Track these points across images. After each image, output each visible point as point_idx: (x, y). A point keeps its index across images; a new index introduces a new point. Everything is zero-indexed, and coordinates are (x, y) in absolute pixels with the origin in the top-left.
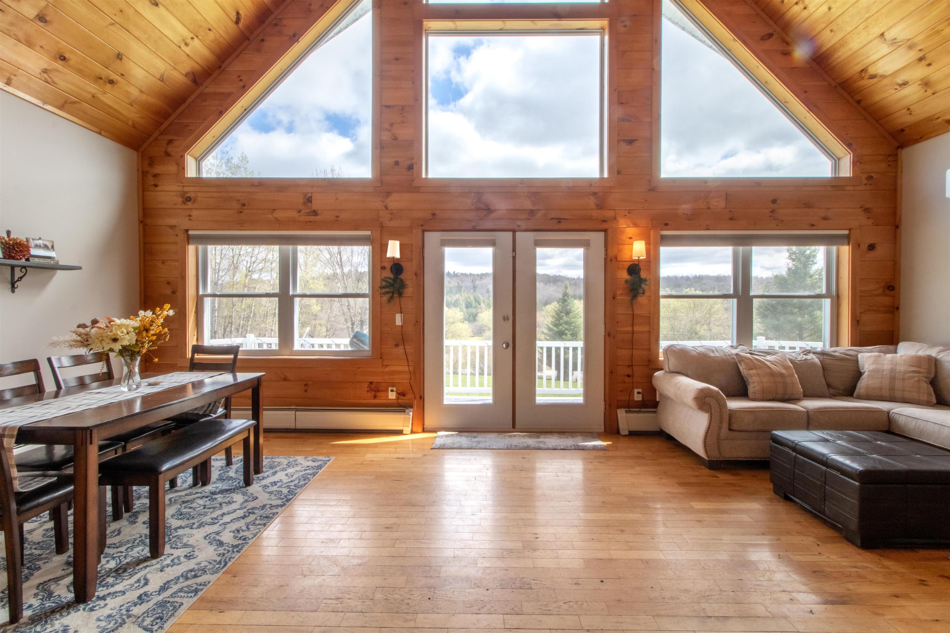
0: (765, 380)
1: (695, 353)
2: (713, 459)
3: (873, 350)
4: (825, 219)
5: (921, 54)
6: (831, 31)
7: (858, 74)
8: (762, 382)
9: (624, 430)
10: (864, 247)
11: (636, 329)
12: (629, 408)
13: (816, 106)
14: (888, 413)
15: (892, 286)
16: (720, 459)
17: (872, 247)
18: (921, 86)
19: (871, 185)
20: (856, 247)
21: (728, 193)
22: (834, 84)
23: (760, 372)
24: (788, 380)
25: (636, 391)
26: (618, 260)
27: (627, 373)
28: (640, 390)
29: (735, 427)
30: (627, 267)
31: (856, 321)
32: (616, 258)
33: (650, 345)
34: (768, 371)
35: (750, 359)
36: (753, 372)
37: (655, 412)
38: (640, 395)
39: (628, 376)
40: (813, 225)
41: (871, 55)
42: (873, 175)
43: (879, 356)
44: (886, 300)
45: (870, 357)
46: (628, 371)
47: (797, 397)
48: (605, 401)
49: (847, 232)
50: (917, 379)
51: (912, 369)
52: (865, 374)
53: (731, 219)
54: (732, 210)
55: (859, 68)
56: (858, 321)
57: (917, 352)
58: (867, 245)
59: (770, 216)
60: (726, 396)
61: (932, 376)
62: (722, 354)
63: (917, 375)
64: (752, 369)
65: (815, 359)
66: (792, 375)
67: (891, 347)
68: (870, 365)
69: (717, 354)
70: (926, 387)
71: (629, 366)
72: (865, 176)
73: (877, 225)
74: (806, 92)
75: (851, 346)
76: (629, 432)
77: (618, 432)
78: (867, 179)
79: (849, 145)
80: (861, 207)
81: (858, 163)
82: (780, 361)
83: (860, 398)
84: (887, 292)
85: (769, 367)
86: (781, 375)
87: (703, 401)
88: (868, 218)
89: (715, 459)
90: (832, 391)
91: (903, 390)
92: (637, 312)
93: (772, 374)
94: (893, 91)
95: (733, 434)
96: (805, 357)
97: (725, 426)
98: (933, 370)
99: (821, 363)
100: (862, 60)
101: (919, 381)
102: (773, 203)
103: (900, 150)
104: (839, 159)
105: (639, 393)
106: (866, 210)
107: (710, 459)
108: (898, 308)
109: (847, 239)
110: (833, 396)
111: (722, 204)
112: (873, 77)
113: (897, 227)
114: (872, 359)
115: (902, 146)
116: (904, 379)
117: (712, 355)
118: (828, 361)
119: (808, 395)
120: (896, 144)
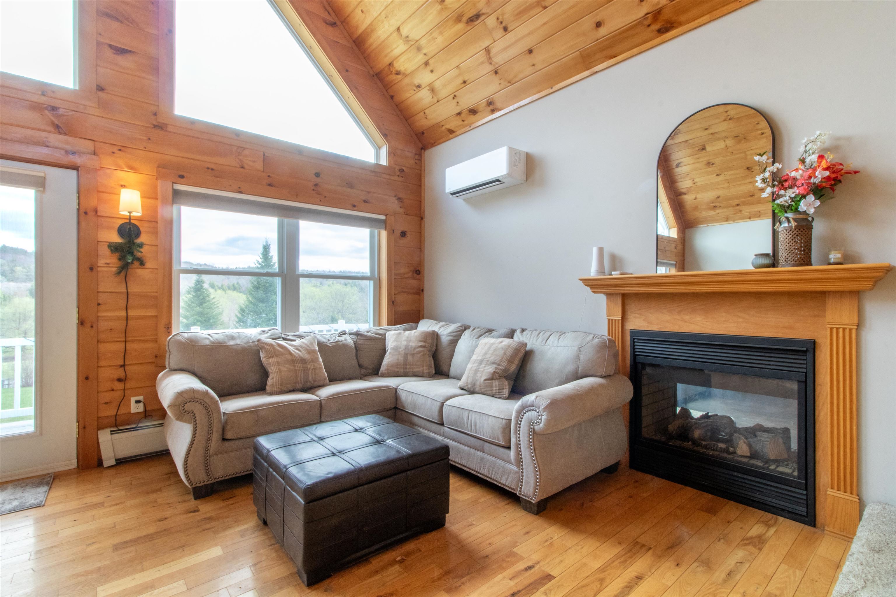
0: (284, 368)
1: (207, 342)
2: (198, 485)
3: (400, 328)
4: (365, 201)
5: (426, 58)
6: (362, 11)
7: (387, 68)
8: (280, 372)
9: (108, 460)
10: (398, 233)
11: (132, 313)
12: (116, 426)
13: (357, 88)
14: (396, 389)
15: (419, 271)
16: (209, 482)
17: (403, 234)
18: (429, 92)
19: (402, 177)
20: (391, 232)
21: (266, 154)
22: (372, 73)
23: (280, 359)
24: (310, 366)
25: (133, 399)
26: (99, 214)
27: (116, 376)
28: (141, 398)
29: (229, 435)
30: (118, 226)
31: (392, 302)
32: (96, 211)
33: (157, 335)
34: (288, 357)
35: (271, 345)
36: (274, 360)
37: (162, 425)
38: (141, 405)
39: (120, 380)
40: (354, 206)
41: (394, 49)
42: (404, 168)
43: (400, 334)
44: (414, 283)
45: (394, 335)
46: (120, 373)
47: (321, 383)
48: (78, 422)
49: (383, 217)
50: (422, 353)
51: (421, 344)
52: (388, 352)
53: (270, 185)
54: (271, 175)
55: (387, 61)
56: (393, 302)
57: (428, 328)
58: (400, 231)
59: (313, 190)
60: (220, 396)
61: (434, 349)
62: (244, 341)
63: (423, 349)
64: (272, 357)
65: (349, 340)
66: (315, 360)
67: (414, 325)
68: (392, 342)
69: (238, 342)
70: (429, 361)
71: (121, 366)
72: (398, 168)
73: (407, 215)
74: (347, 71)
75: (388, 325)
76: (116, 460)
77: (100, 463)
78: (399, 170)
79: (385, 136)
80: (395, 196)
81: (392, 155)
82: (306, 344)
83: (383, 376)
84: (415, 275)
85: (290, 353)
86: (303, 361)
87: (181, 409)
88: (401, 207)
89: (201, 484)
90: (363, 371)
91: (413, 365)
92: (134, 289)
93: (293, 360)
94: (412, 92)
95: (227, 444)
96: (338, 338)
97: (216, 436)
98: (435, 344)
99: (355, 344)
100: (389, 53)
101: (423, 355)
102: (316, 176)
103: (423, 151)
104: (379, 148)
105: (138, 402)
106: (399, 199)
107: (194, 486)
108: (423, 290)
109: (384, 224)
110: (363, 377)
111: (259, 166)
112: (398, 73)
113: (422, 218)
114: (395, 336)
115: (424, 148)
116: (413, 354)
117: (232, 343)
118: (361, 341)
119: (333, 379)
120: (420, 145)
